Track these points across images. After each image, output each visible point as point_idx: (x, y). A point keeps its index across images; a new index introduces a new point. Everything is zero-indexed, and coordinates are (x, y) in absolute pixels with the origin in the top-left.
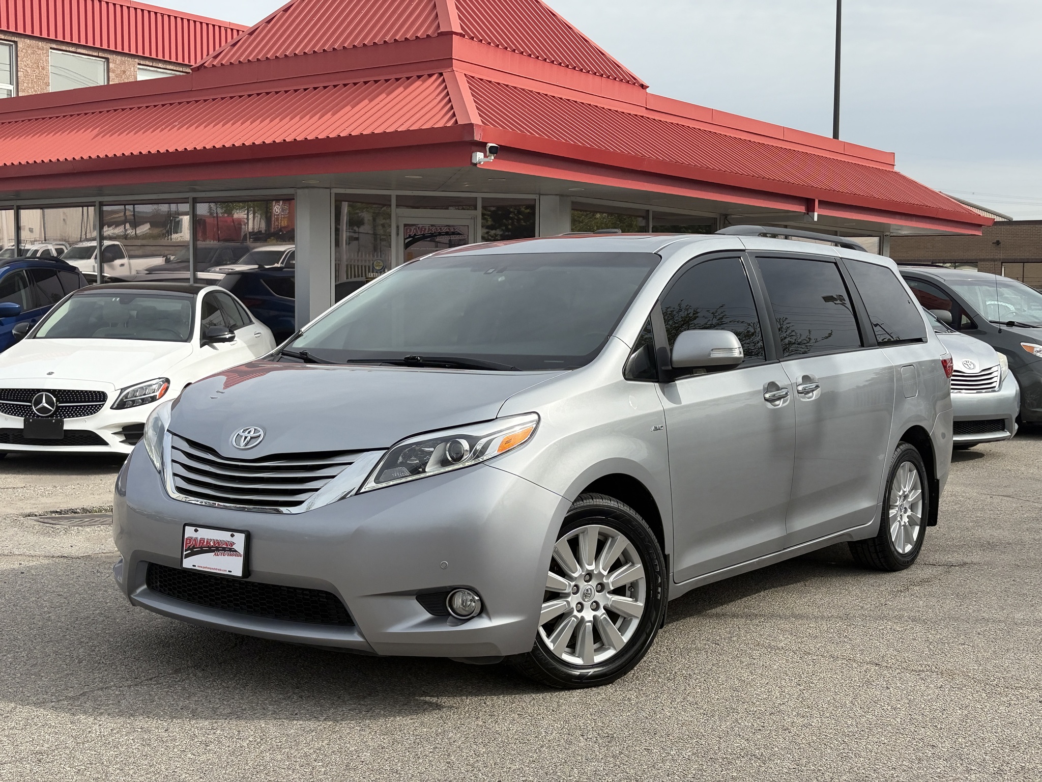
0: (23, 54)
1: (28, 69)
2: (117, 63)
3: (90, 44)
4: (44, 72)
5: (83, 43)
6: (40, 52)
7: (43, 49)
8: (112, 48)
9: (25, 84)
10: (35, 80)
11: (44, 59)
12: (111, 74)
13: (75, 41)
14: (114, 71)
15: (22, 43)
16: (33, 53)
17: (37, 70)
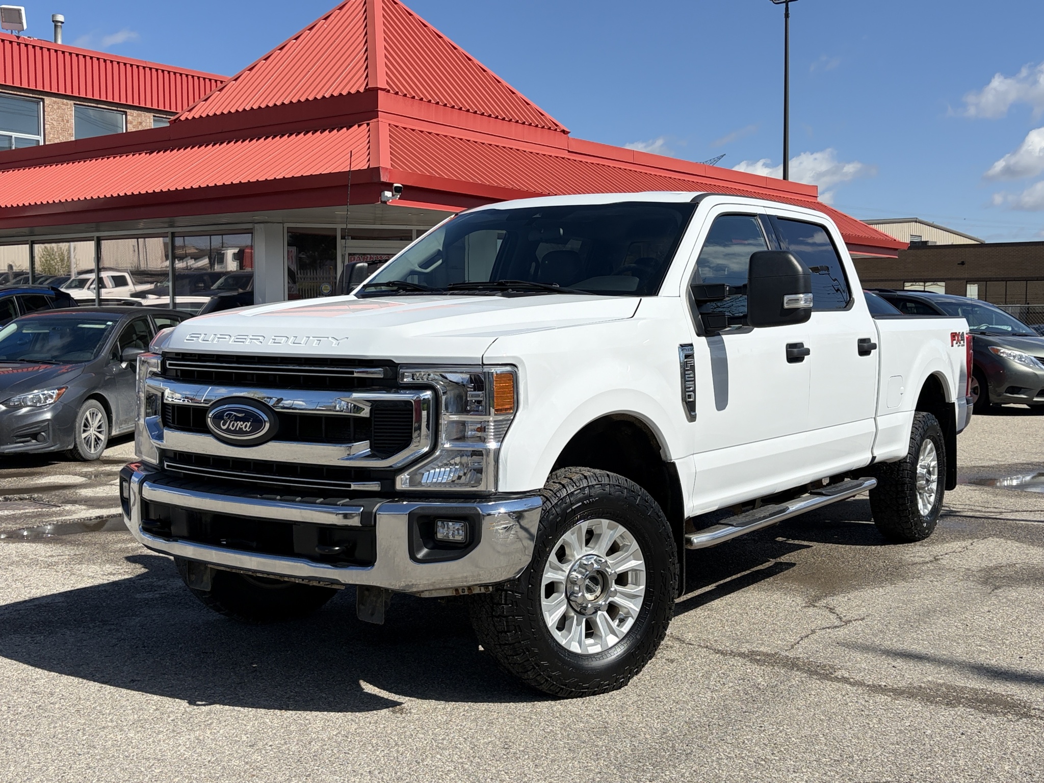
0: (49, 109)
1: (55, 123)
2: (135, 115)
3: (110, 100)
4: (69, 124)
5: (103, 99)
6: (64, 107)
7: (67, 105)
8: (130, 103)
9: (51, 136)
10: (60, 132)
11: (68, 113)
12: (128, 125)
13: (97, 97)
14: (131, 123)
15: (48, 100)
16: (58, 109)
17: (62, 123)
